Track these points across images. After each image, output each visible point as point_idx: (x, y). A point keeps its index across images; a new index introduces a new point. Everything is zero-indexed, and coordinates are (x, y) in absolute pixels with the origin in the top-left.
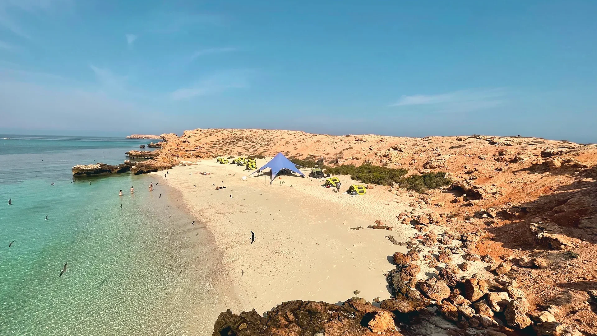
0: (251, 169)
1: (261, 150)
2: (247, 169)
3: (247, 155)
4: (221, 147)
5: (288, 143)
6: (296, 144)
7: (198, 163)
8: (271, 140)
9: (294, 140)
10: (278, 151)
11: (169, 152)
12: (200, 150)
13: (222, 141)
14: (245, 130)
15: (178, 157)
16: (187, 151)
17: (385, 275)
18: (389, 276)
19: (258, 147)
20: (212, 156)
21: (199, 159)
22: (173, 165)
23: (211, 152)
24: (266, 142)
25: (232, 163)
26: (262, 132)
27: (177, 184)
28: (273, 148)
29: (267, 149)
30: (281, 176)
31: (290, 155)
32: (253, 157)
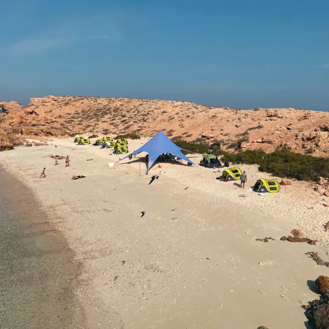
0: (120, 153)
1: (135, 127)
2: (115, 152)
3: (114, 133)
4: (81, 121)
5: (171, 118)
6: (182, 120)
7: (49, 143)
8: (148, 114)
9: (180, 114)
10: (157, 129)
11: (10, 127)
12: (52, 125)
13: (81, 114)
14: (113, 99)
15: (22, 133)
16: (34, 125)
17: (304, 307)
18: (308, 309)
19: (131, 123)
20: (69, 134)
21: (50, 138)
22: (15, 144)
23: (66, 128)
24: (142, 117)
25: (96, 144)
26: (136, 103)
27: (20, 170)
28: (151, 125)
29: (143, 126)
30: (160, 164)
31: (174, 135)
32: (124, 136)
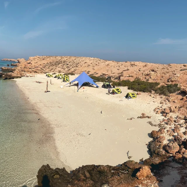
0: (66, 81)
1: (73, 70)
2: (64, 81)
3: (64, 72)
4: (49, 67)
5: (89, 66)
6: (94, 66)
7: (35, 76)
8: (78, 63)
9: (93, 64)
10: (82, 70)
11: (21, 69)
12: (37, 68)
13: (49, 64)
14: (63, 57)
15: (25, 71)
16: (30, 68)
18: (148, 145)
19: (71, 68)
20: (44, 72)
21: (36, 74)
22: (22, 76)
23: (43, 70)
24: (76, 65)
25: (55, 77)
26: (73, 58)
27: (23, 86)
28: (80, 69)
29: (76, 69)
30: (84, 87)
31: (90, 73)
32: (68, 74)
